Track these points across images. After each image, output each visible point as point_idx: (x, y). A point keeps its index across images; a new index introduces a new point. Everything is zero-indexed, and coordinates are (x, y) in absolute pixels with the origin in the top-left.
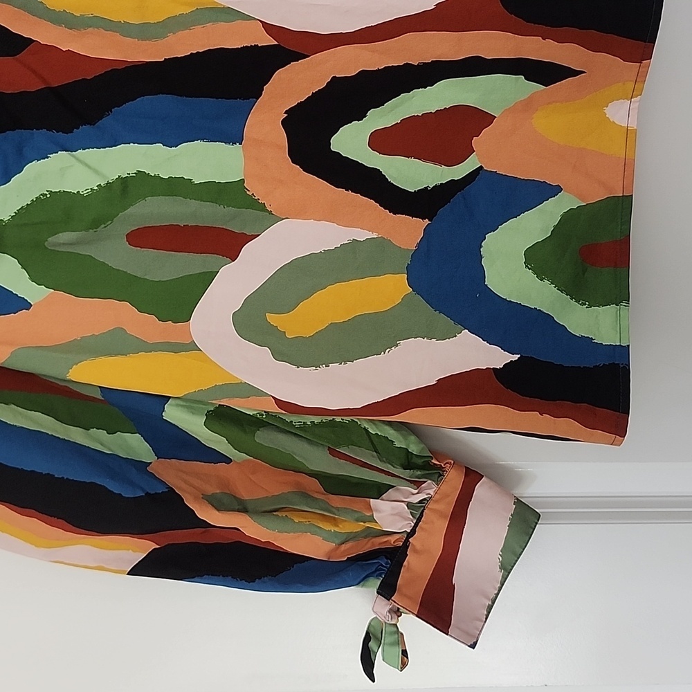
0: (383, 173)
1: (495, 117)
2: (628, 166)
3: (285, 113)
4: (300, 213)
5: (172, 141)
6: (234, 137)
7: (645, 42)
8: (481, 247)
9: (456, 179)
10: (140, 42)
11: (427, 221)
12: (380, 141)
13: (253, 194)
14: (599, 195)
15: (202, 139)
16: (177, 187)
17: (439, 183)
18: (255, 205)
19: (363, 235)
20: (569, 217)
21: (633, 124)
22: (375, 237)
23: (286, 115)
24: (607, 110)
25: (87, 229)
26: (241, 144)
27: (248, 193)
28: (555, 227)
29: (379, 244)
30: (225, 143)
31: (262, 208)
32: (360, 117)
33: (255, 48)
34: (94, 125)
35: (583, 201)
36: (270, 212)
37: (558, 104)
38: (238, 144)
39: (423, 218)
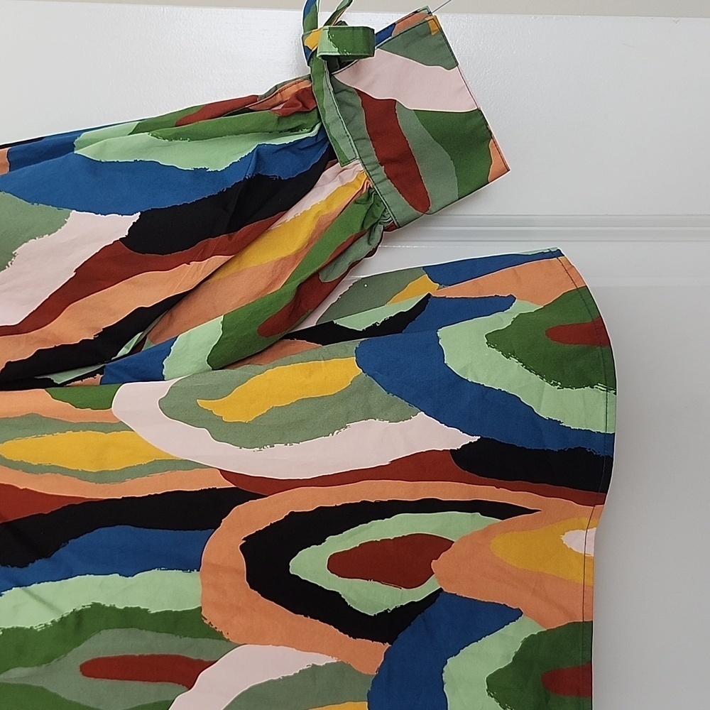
0: (343, 596)
1: (453, 542)
2: (587, 594)
3: (243, 540)
4: (259, 638)
5: (128, 571)
6: (192, 564)
7: (597, 492)
8: (443, 672)
9: (416, 601)
10: (98, 484)
11: (388, 645)
12: (339, 564)
13: (210, 623)
14: (559, 621)
15: (159, 568)
16: (132, 618)
17: (399, 605)
18: (213, 634)
19: (322, 660)
20: (530, 643)
21: (590, 552)
22: (335, 661)
23: (244, 541)
24: (563, 538)
25: (39, 664)
26: (198, 570)
27: (205, 621)
28: (517, 654)
29: (340, 670)
30: (183, 570)
31: (219, 636)
32: (319, 541)
33: (213, 491)
34: (50, 557)
35: (544, 626)
36: (228, 640)
37: (515, 532)
38: (195, 570)
39: (384, 642)
